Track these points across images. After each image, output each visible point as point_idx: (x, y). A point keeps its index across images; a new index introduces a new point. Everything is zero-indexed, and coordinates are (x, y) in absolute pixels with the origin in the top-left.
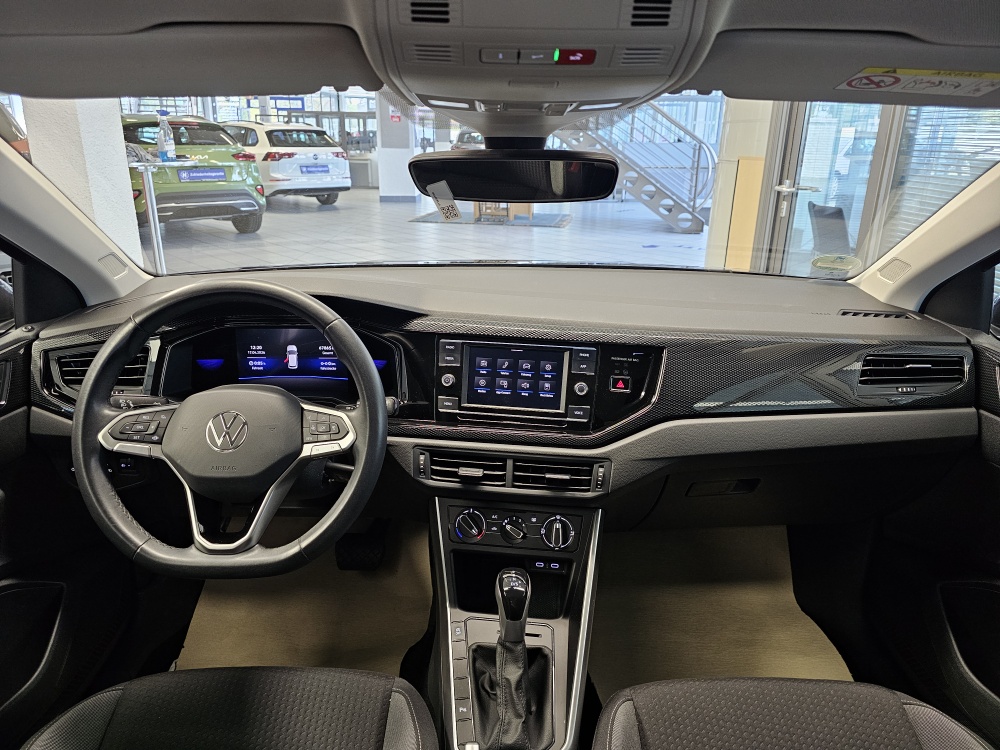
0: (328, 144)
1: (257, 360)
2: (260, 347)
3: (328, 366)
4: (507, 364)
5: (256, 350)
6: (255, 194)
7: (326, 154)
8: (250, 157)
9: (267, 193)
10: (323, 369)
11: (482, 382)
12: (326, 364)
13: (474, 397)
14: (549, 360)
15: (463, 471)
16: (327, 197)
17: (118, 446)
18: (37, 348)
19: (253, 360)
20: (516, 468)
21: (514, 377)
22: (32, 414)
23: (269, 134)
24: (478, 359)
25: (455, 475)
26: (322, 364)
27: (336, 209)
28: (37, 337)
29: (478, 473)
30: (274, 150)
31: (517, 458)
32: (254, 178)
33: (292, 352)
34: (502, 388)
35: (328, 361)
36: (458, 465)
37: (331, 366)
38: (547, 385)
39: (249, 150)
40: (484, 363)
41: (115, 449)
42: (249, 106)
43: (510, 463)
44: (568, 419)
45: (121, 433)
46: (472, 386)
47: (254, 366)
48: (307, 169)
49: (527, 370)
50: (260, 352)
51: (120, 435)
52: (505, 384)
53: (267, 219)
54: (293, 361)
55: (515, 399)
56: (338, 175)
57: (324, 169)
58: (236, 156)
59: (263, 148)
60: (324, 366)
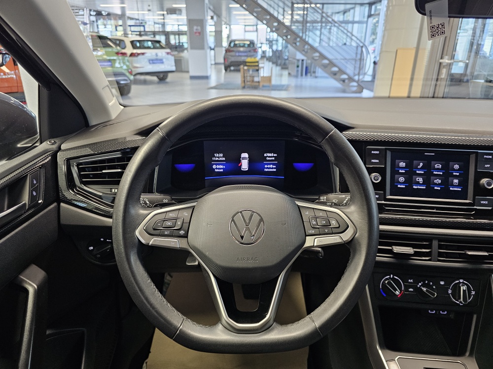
0: (162, 47)
1: (219, 165)
2: (221, 155)
3: (270, 168)
4: (421, 164)
5: (219, 157)
6: (128, 74)
7: (162, 54)
8: (124, 54)
9: (134, 73)
10: (267, 170)
11: (402, 179)
12: (269, 166)
13: (395, 191)
14: (456, 161)
15: (397, 249)
16: (162, 77)
17: (153, 241)
18: (61, 158)
19: (216, 165)
20: (440, 247)
21: (428, 175)
22: (61, 209)
23: (132, 42)
24: (397, 161)
25: (391, 252)
26: (266, 166)
27: (167, 83)
28: (59, 149)
29: (409, 250)
30: (135, 51)
31: (441, 238)
32: (127, 66)
33: (244, 158)
34: (418, 183)
35: (270, 164)
36: (391, 245)
37: (272, 168)
38: (456, 181)
39: (123, 51)
40: (402, 164)
41: (151, 243)
42: (116, 30)
43: (435, 243)
44: (475, 207)
45: (154, 229)
46: (394, 181)
47: (217, 168)
48: (152, 61)
49: (438, 170)
50: (220, 159)
51: (153, 231)
52: (421, 180)
53: (134, 88)
54: (245, 165)
55: (429, 192)
56: (169, 65)
57: (161, 61)
58: (117, 53)
59: (129, 50)
60: (267, 168)
